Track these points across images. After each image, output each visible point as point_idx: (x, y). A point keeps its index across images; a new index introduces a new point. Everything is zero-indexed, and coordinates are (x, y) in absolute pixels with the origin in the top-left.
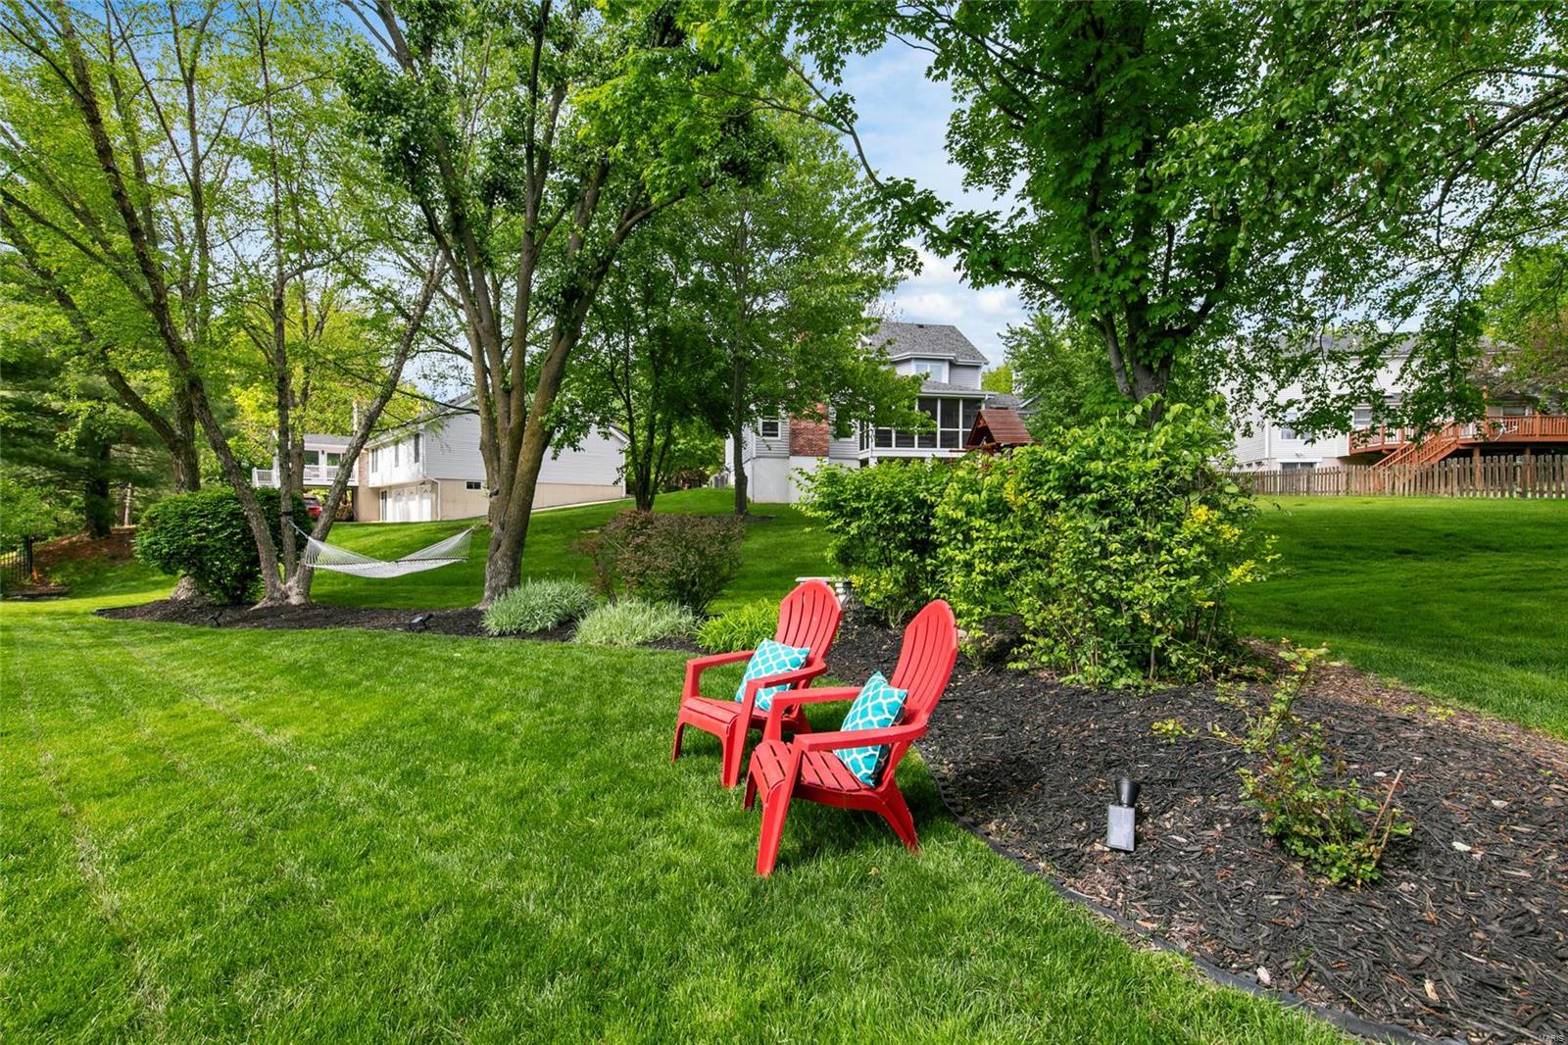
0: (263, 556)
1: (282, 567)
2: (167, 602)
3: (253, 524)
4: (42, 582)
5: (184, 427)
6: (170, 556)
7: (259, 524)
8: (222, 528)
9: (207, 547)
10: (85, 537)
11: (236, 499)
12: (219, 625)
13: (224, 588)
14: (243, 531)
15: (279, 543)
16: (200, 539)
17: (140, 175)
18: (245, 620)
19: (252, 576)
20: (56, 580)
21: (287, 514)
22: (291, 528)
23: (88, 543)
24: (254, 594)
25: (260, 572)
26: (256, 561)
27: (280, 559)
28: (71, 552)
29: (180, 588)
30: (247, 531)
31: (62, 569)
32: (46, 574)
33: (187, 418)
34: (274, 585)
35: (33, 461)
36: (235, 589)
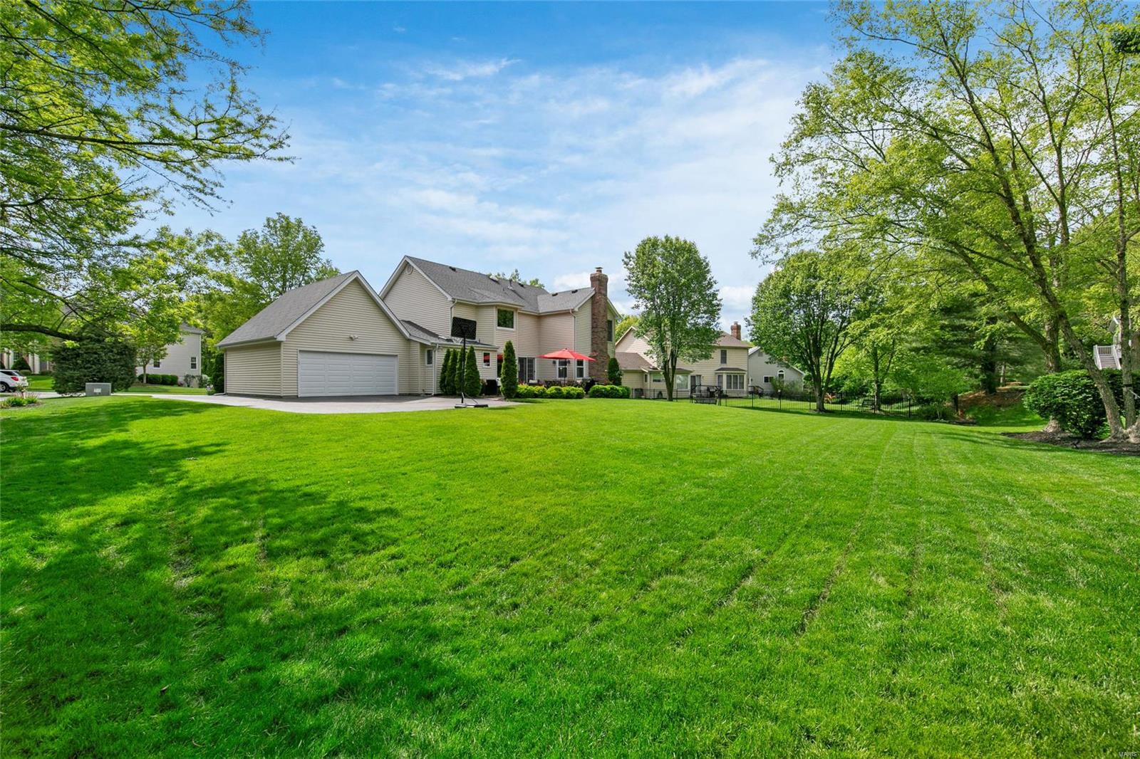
0: (1108, 411)
1: (1123, 419)
2: (1042, 433)
3: (1102, 393)
4: (963, 416)
5: (1051, 336)
6: (1045, 408)
7: (1105, 392)
8: (1080, 394)
9: (1068, 404)
10: (982, 393)
11: (1089, 377)
12: (1077, 448)
13: (1080, 428)
14: (1093, 395)
15: (1121, 403)
16: (1063, 399)
17: (1027, 208)
18: (1096, 448)
19: (1100, 423)
20: (969, 416)
21: (1127, 386)
22: (1131, 394)
23: (983, 397)
24: (1101, 433)
25: (1106, 420)
26: (1103, 414)
27: (1121, 414)
28: (974, 402)
29: (1050, 426)
30: (1096, 397)
31: (972, 410)
32: (964, 413)
33: (1054, 331)
34: (1117, 430)
35: (958, 355)
36: (1087, 429)
